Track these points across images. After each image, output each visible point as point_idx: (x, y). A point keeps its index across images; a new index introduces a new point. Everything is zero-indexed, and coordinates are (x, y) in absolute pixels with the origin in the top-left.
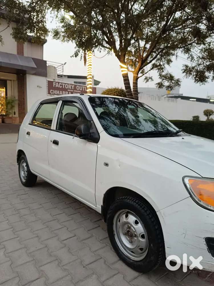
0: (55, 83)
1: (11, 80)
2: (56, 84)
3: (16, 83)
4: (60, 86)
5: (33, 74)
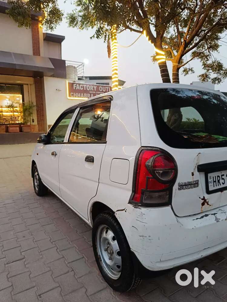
0: (76, 85)
1: (28, 84)
3: (33, 87)
4: (81, 88)
5: (51, 76)
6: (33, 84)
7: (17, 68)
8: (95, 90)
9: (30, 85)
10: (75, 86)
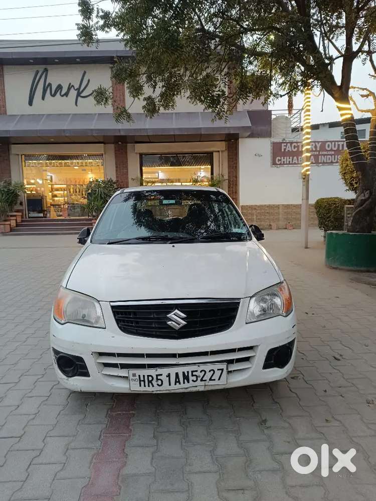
0: (285, 144)
1: (219, 151)
2: (286, 146)
3: (226, 154)
4: (294, 148)
5: (249, 137)
6: (226, 150)
7: (202, 133)
8: (318, 149)
9: (222, 151)
10: (284, 146)
